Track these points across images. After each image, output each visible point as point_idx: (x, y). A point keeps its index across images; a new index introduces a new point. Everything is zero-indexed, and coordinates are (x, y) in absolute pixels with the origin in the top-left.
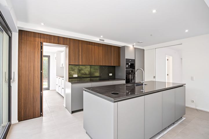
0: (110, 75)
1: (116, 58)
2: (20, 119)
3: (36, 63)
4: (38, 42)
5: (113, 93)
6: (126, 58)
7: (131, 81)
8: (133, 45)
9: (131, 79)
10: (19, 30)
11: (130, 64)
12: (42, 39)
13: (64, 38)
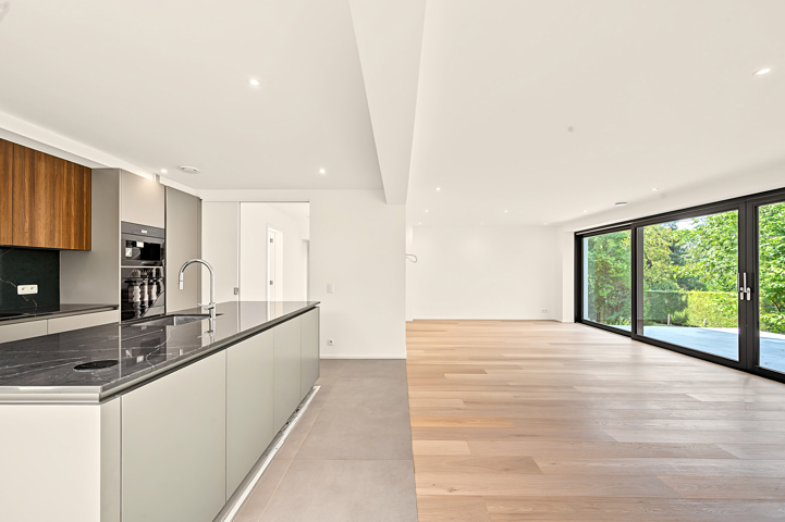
0: (19, 293)
1: (68, 214)
5: (77, 363)
6: (123, 218)
7: (143, 311)
8: (158, 176)
9: (143, 302)
11: (140, 245)
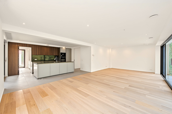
0: (54, 59)
2: (9, 75)
3: (16, 54)
4: (17, 46)
8: (65, 47)
10: (8, 42)
11: (63, 55)
12: (19, 45)
13: (29, 45)
